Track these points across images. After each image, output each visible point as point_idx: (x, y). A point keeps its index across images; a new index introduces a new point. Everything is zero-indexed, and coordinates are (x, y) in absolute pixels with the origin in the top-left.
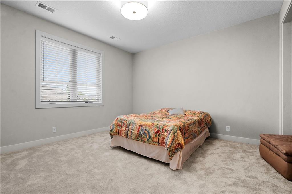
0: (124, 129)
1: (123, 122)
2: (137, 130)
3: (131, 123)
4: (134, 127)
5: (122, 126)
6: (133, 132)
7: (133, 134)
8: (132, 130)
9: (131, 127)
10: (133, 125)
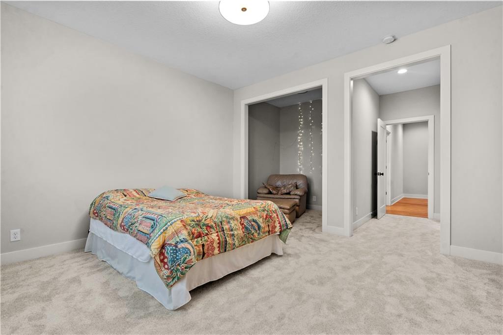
0: (214, 236)
1: (204, 225)
2: (241, 227)
3: (224, 219)
4: (233, 225)
5: (207, 234)
6: (236, 233)
7: (235, 239)
8: (232, 230)
9: (226, 227)
10: (229, 222)
